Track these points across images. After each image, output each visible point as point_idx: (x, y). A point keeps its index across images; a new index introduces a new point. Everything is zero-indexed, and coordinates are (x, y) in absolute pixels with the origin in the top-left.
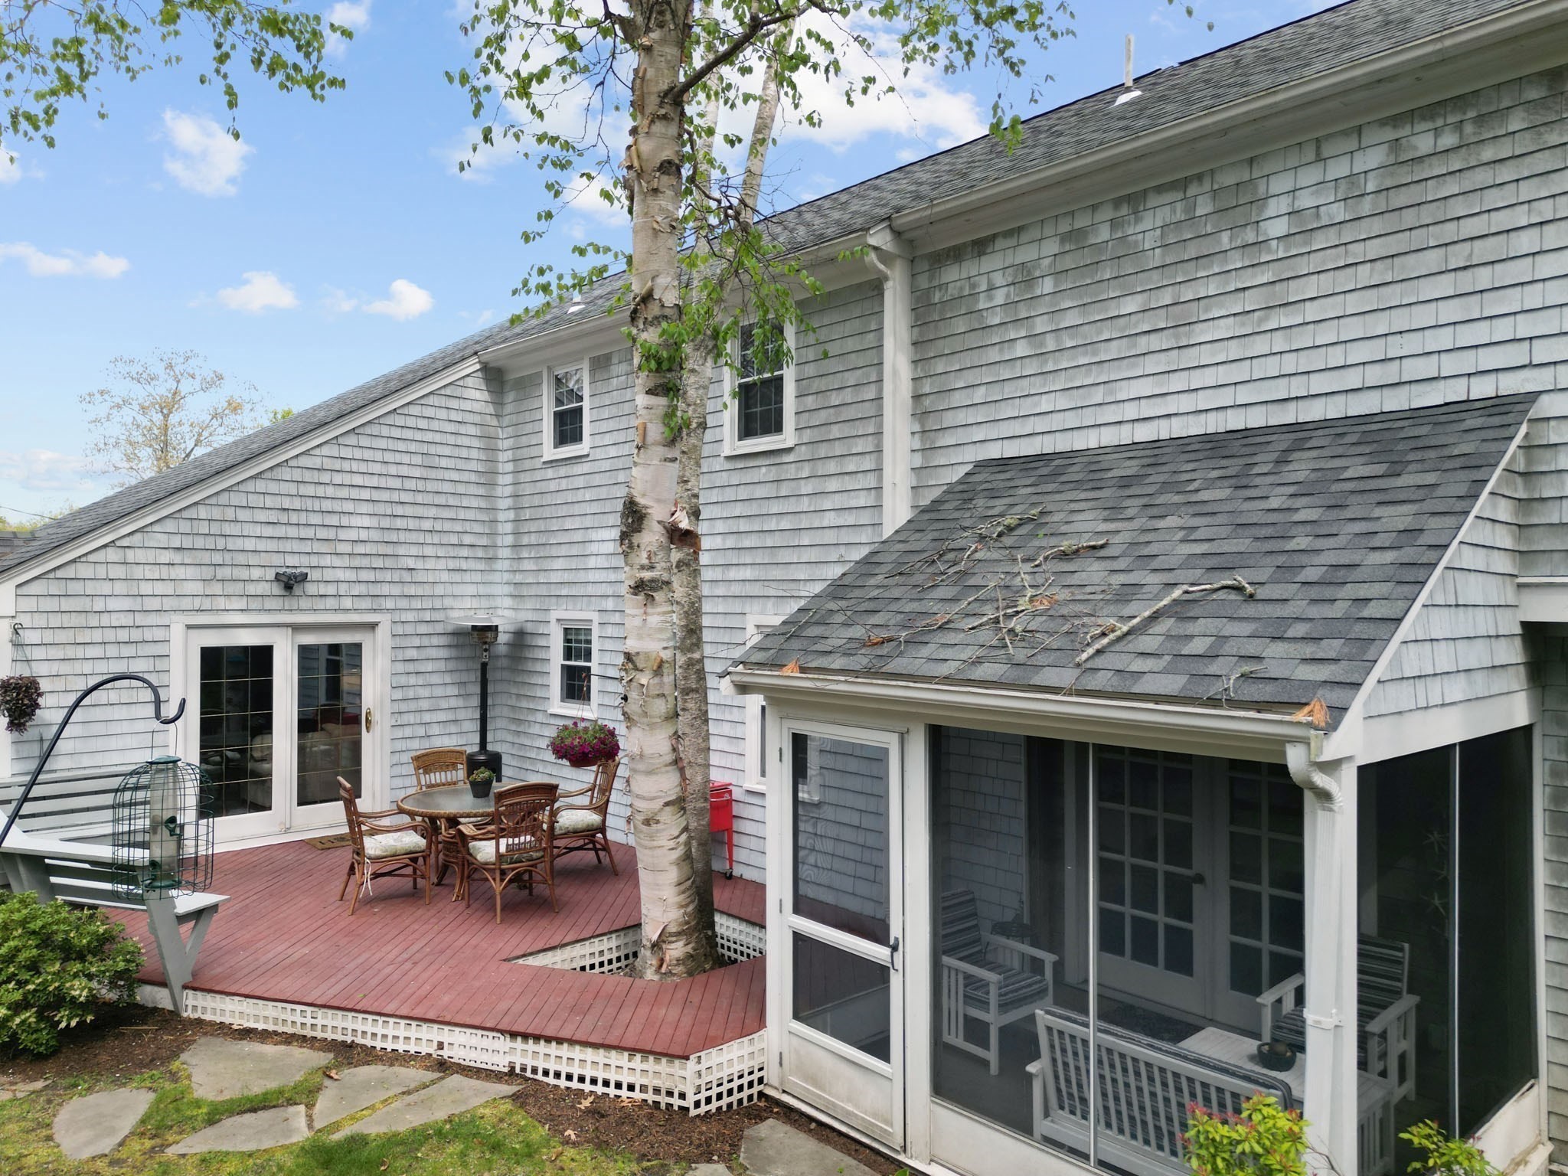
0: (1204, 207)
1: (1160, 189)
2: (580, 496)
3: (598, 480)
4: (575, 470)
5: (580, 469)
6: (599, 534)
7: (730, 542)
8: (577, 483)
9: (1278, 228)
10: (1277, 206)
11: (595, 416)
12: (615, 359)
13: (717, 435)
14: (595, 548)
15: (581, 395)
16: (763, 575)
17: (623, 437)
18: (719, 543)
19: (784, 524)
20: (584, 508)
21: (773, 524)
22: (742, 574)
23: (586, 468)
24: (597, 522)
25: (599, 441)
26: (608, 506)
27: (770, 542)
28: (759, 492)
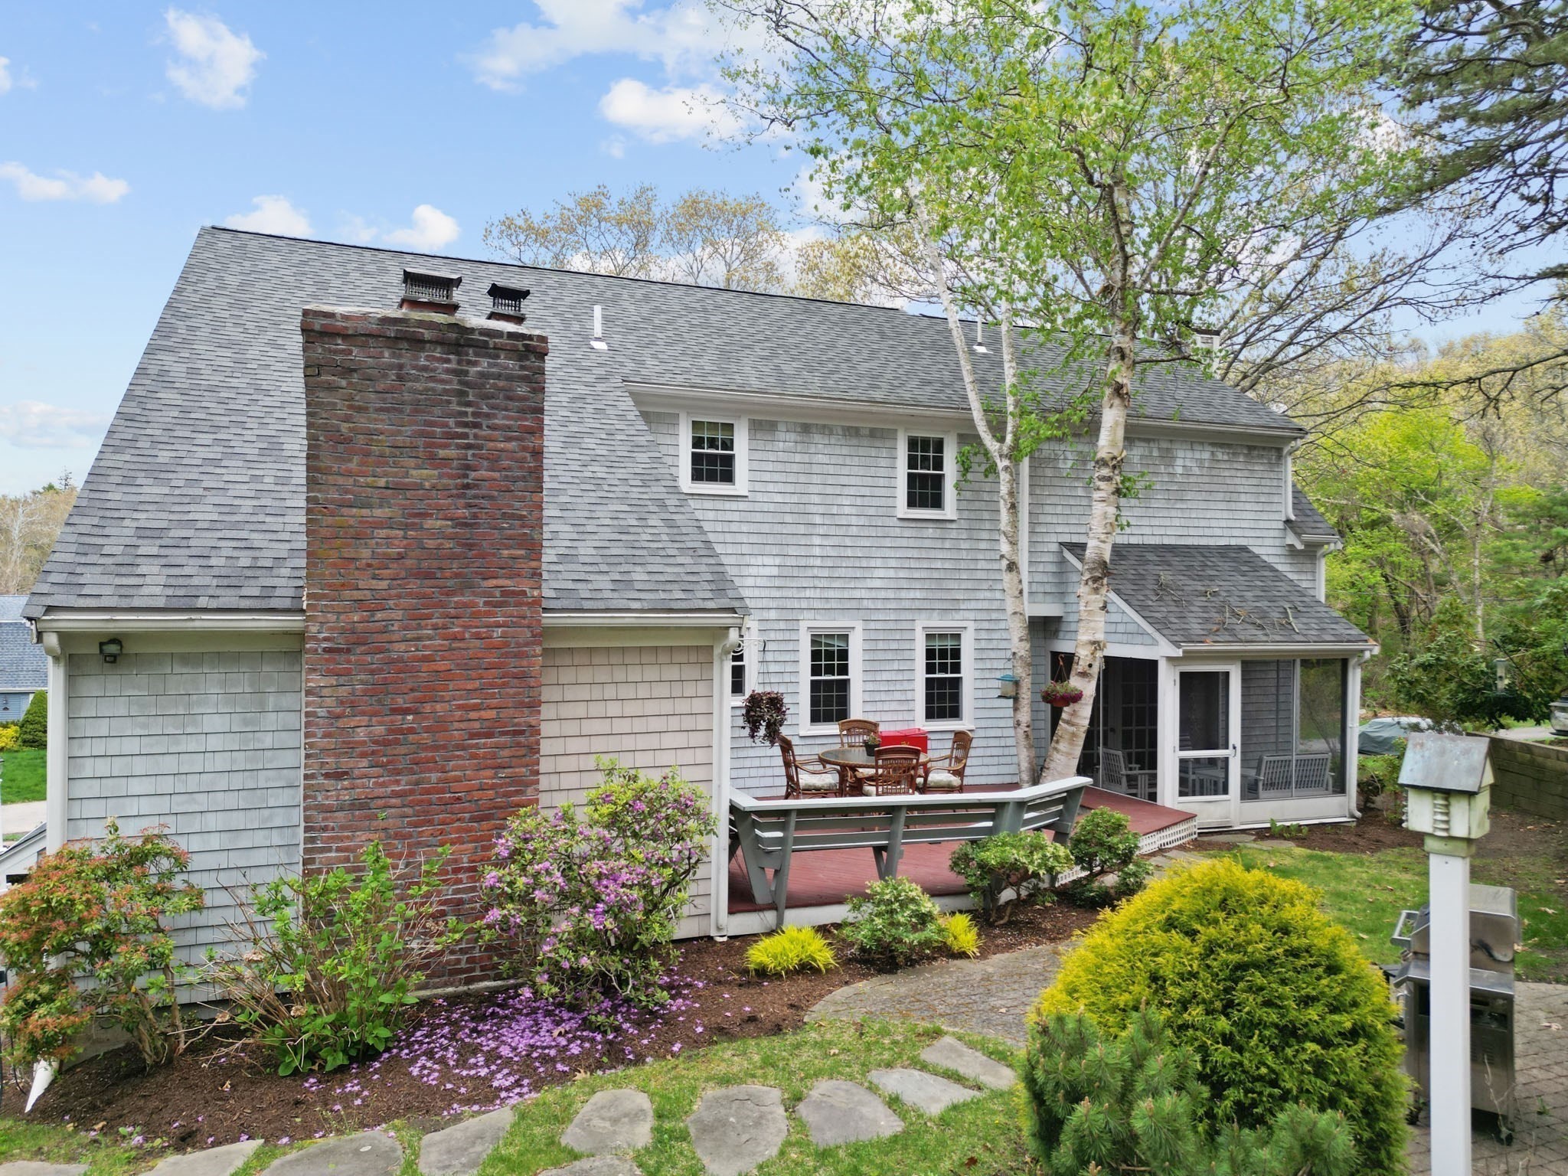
0: (1155, 453)
1: (1140, 439)
2: (734, 527)
3: (759, 517)
4: (728, 505)
5: (734, 505)
6: (759, 560)
7: (902, 574)
8: (729, 516)
9: (1179, 470)
10: (1179, 462)
11: (756, 465)
12: (781, 427)
13: (890, 502)
14: (753, 571)
15: (728, 445)
16: (930, 595)
17: (790, 488)
18: (891, 573)
19: (947, 565)
20: (739, 538)
21: (939, 565)
22: (912, 594)
23: (742, 506)
24: (756, 549)
25: (758, 487)
26: (771, 539)
27: (936, 575)
28: (927, 543)
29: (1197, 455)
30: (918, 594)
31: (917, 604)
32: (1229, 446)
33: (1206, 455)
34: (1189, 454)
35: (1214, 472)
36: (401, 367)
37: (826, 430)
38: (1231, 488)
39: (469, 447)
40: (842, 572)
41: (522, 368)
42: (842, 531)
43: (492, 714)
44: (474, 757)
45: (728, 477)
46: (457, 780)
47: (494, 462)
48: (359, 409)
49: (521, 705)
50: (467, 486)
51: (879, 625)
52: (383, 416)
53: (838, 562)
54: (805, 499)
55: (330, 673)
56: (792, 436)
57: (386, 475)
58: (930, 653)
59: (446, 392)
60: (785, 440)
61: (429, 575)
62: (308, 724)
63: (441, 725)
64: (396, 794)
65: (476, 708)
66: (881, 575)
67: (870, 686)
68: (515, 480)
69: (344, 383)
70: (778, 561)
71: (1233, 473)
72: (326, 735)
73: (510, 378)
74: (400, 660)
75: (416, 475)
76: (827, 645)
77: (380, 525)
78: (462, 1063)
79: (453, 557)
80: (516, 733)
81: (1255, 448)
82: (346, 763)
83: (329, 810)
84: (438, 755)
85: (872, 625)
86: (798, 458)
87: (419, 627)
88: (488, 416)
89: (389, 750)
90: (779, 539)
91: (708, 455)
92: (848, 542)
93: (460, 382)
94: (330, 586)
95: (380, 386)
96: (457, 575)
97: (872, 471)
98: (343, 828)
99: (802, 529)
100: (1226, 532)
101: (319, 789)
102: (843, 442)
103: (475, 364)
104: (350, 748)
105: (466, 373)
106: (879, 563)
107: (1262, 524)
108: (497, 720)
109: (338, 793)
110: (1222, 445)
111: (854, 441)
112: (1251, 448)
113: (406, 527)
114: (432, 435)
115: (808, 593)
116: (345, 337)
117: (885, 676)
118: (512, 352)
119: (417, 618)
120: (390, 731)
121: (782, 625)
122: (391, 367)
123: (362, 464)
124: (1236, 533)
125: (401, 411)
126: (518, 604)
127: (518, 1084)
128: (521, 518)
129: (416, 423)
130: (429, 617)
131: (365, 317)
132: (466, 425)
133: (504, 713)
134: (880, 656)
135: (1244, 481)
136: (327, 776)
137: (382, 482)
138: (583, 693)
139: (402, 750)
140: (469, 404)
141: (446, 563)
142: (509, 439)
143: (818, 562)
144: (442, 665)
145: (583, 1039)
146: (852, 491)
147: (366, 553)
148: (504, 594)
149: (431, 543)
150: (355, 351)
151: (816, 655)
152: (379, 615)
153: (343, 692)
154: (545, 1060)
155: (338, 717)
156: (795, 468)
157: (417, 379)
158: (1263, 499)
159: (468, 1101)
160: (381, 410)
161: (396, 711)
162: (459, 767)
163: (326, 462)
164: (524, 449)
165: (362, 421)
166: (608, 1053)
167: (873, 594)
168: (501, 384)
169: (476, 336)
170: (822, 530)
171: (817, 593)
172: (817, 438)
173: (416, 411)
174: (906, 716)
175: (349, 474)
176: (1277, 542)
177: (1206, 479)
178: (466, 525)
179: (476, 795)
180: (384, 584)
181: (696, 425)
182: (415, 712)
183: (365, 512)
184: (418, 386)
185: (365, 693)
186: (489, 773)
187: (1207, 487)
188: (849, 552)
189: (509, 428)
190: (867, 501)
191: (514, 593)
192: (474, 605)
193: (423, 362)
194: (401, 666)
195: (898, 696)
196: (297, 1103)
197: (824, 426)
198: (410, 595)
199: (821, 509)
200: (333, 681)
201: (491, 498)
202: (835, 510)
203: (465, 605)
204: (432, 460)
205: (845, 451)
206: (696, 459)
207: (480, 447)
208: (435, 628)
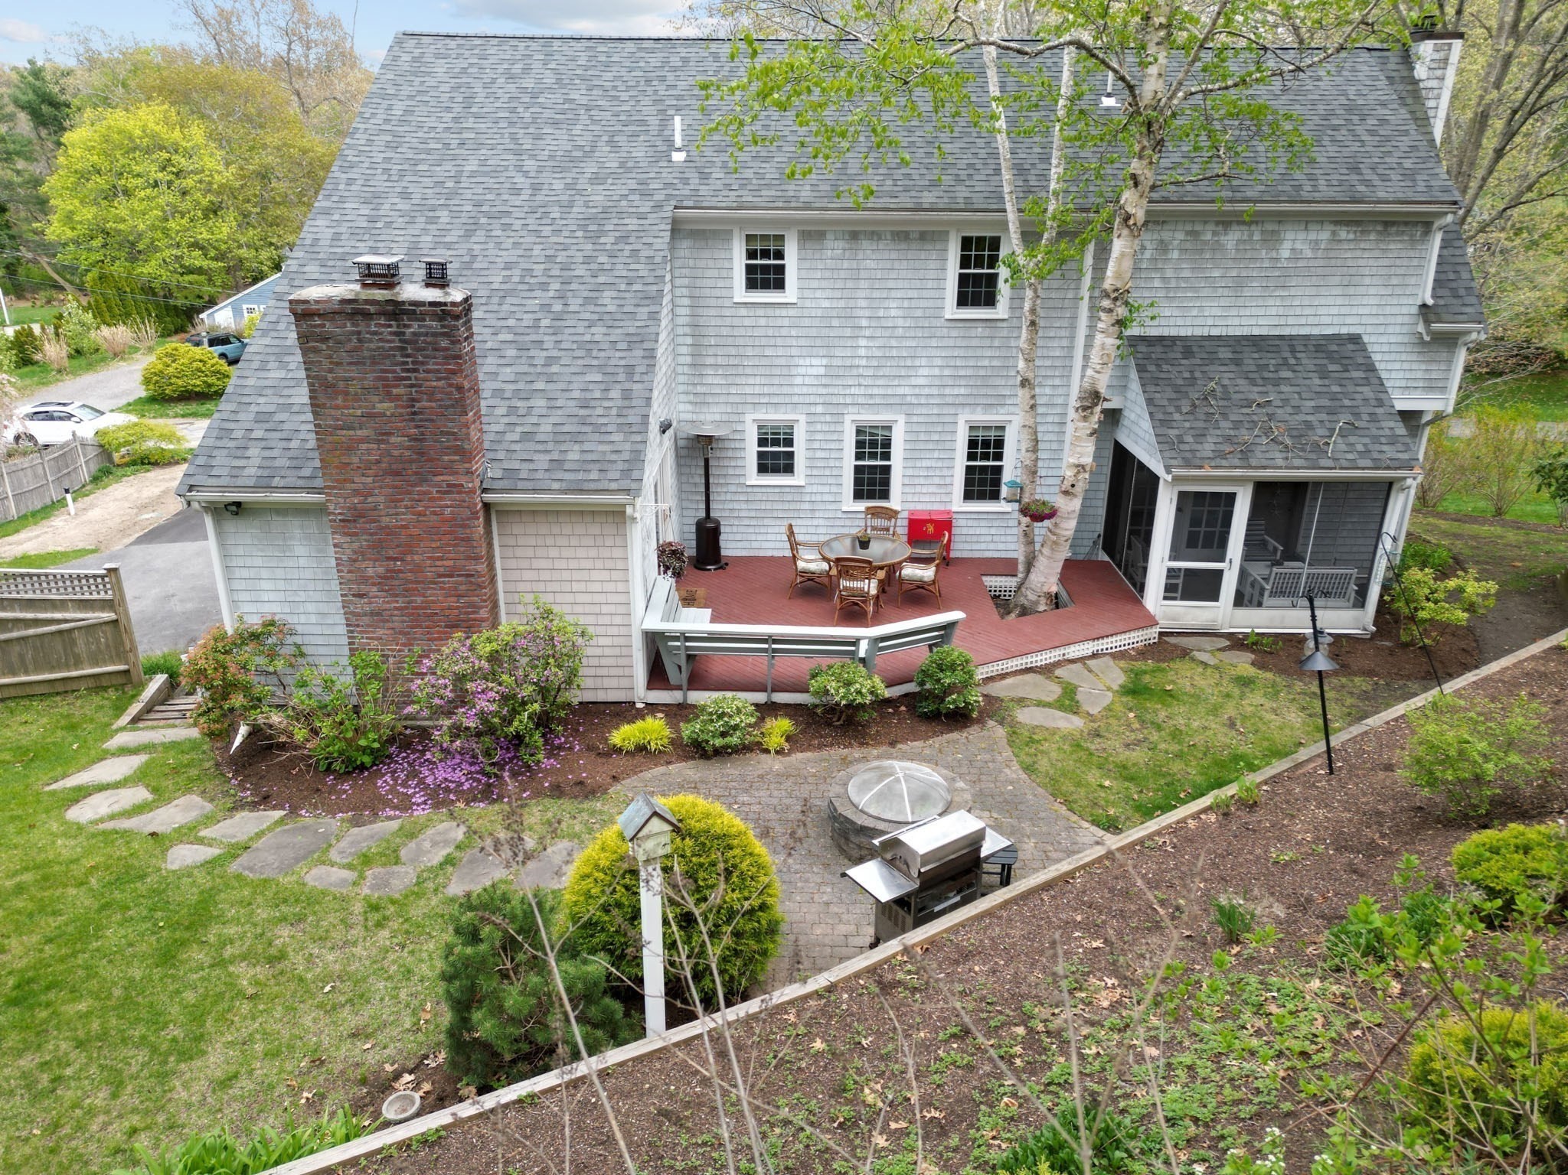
0: (1256, 236)
2: (784, 332)
3: (806, 322)
4: (778, 312)
5: (784, 312)
6: (808, 361)
7: (947, 372)
8: (779, 322)
9: (1286, 254)
10: (1287, 245)
11: (804, 274)
12: (830, 236)
13: (939, 303)
14: (802, 370)
15: (779, 255)
16: (975, 392)
17: (838, 294)
18: (937, 372)
19: (995, 363)
20: (789, 341)
21: (986, 363)
22: (956, 391)
23: (792, 312)
24: (804, 352)
25: (808, 294)
26: (818, 342)
27: (982, 372)
28: (975, 342)
29: (1313, 236)
30: (962, 391)
31: (961, 400)
32: (1358, 223)
33: (1325, 235)
34: (1302, 235)
35: (1332, 254)
36: (359, 333)
37: (875, 236)
38: (1352, 271)
39: (412, 386)
40: (887, 371)
41: (443, 327)
42: (888, 333)
43: (451, 563)
44: (442, 589)
45: (780, 285)
46: (434, 602)
47: (431, 397)
48: (338, 364)
49: (469, 558)
50: (415, 413)
51: (921, 419)
52: (353, 368)
53: (883, 362)
54: (852, 304)
55: (346, 534)
56: (841, 244)
57: (360, 407)
58: (972, 443)
59: (391, 349)
60: (834, 248)
61: (397, 473)
62: (338, 565)
63: (418, 569)
64: (396, 608)
65: (440, 559)
66: (924, 374)
67: (910, 472)
68: (447, 407)
69: (324, 347)
70: (824, 361)
71: (1358, 253)
72: (349, 572)
73: (435, 335)
74: (387, 527)
75: (381, 407)
76: (871, 434)
77: (362, 441)
78: (404, 785)
79: (411, 461)
80: (468, 576)
81: (1393, 223)
82: (364, 588)
83: (358, 615)
84: (419, 587)
85: (915, 419)
86: (846, 265)
87: (396, 507)
88: (422, 363)
89: (388, 582)
90: (826, 342)
91: (762, 266)
92: (894, 343)
93: (401, 341)
94: (337, 481)
95: (349, 347)
96: (416, 473)
97: (921, 274)
98: (368, 626)
99: (848, 332)
100: (1336, 320)
101: (350, 602)
102: (892, 247)
103: (409, 326)
104: (365, 580)
105: (404, 334)
106: (924, 362)
107: (1388, 310)
108: (454, 567)
109: (361, 606)
110: (1347, 223)
111: (903, 246)
112: (1386, 224)
113: (379, 442)
114: (386, 379)
115: (853, 390)
116: (319, 315)
117: (925, 463)
118: (435, 316)
119: (394, 501)
120: (388, 571)
121: (828, 418)
122: (353, 333)
123: (345, 400)
124: (1349, 320)
125: (364, 364)
126: (459, 493)
127: (425, 803)
128: (454, 434)
129: (374, 371)
130: (402, 500)
131: (329, 300)
132: (408, 371)
133: (458, 563)
134: (922, 446)
135: (1371, 262)
136: (354, 595)
137: (359, 412)
138: (532, 541)
139: (396, 582)
140: (408, 356)
141: (406, 466)
142: (439, 379)
143: (864, 362)
144: (415, 531)
145: (475, 780)
146: (899, 294)
147: (355, 460)
148: (449, 485)
149: (396, 453)
150: (328, 324)
151: (860, 444)
152: (370, 499)
153: (355, 545)
154: (447, 790)
155: (355, 561)
156: (843, 274)
157: (370, 341)
158: (1394, 281)
159: (395, 808)
160: (351, 363)
161: (389, 559)
162: (435, 595)
163: (322, 400)
164: (450, 385)
165: (341, 372)
166: (482, 792)
167: (917, 391)
168: (429, 339)
169: (407, 307)
170: (867, 333)
171: (862, 391)
172: (866, 244)
173: (374, 363)
174: (945, 498)
175: (337, 407)
176: (1405, 329)
177: (1321, 263)
178: (416, 440)
179: (447, 612)
180: (370, 480)
181: (749, 238)
182: (402, 560)
183: (351, 432)
184: (372, 346)
185: (369, 547)
186: (454, 599)
187: (1320, 271)
188: (894, 353)
189: (438, 371)
190: (914, 304)
191: (455, 485)
192: (431, 493)
193: (373, 328)
194: (389, 531)
195: (937, 481)
196: (318, 790)
197: (873, 232)
198: (387, 486)
199: (867, 313)
200: (348, 539)
201: (432, 421)
202: (881, 313)
203: (425, 493)
204: (389, 397)
205: (894, 255)
206: (750, 269)
207: (420, 386)
208: (406, 507)
